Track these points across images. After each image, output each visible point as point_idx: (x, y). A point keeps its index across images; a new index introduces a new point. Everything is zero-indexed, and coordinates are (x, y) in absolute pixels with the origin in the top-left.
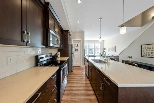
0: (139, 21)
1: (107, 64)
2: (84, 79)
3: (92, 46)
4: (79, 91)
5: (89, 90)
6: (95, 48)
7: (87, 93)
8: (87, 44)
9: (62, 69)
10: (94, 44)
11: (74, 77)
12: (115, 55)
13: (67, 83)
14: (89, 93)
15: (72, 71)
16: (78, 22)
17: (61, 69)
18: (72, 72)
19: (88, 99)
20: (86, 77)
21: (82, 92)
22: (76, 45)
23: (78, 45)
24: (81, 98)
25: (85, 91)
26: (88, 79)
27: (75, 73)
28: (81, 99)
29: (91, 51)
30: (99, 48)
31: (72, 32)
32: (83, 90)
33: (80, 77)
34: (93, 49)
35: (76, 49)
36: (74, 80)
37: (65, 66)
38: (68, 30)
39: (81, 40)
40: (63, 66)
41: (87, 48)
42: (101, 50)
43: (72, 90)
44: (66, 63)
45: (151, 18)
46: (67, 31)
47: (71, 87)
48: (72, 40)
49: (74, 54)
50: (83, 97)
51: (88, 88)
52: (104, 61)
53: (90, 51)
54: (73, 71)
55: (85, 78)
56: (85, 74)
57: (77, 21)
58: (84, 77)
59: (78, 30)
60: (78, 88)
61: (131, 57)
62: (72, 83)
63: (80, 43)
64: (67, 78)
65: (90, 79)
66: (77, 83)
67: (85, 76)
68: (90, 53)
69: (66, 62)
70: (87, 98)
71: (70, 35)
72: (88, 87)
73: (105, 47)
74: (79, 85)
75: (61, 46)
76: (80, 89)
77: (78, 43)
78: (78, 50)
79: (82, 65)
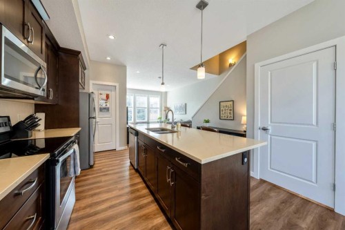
0: (216, 66)
1: (175, 134)
2: (128, 177)
3: (142, 101)
4: (115, 209)
5: (141, 198)
6: (150, 106)
7: (136, 206)
8: (132, 98)
9: (61, 159)
10: (146, 98)
11: (98, 179)
12: (186, 120)
13: (77, 200)
14: (141, 203)
15: (92, 163)
16: (111, 37)
17: (58, 161)
18: (91, 167)
19: (140, 217)
20: (133, 171)
21: (126, 207)
22: (105, 97)
23: (108, 96)
24: (123, 221)
25: (133, 202)
26: (138, 175)
27: (100, 169)
28: (123, 223)
29: (141, 114)
30: (159, 106)
31: (90, 60)
32: (128, 201)
33: (118, 175)
34: (146, 109)
35: (104, 106)
36: (99, 187)
37: (72, 151)
38: (79, 53)
39: (117, 85)
40: (64, 152)
41: (133, 106)
42: (161, 111)
43: (96, 213)
44: (73, 142)
45: (228, 65)
46: (75, 54)
47: (90, 206)
48: (91, 82)
49: (98, 119)
50: (127, 219)
51: (138, 194)
52: (170, 128)
53: (138, 112)
54: (95, 166)
55: (131, 174)
56: (129, 164)
57: (108, 35)
58: (127, 173)
59: (109, 58)
60: (114, 203)
61: (207, 122)
62: (95, 194)
63: (113, 93)
64: (76, 187)
65: (142, 173)
66: (108, 191)
67: (130, 170)
68: (140, 117)
69: (72, 139)
70: (136, 216)
71: (85, 68)
72: (138, 190)
73: (168, 106)
74: (115, 193)
75: (52, 93)
76: (118, 201)
77: (108, 92)
78: (107, 109)
79: (120, 146)
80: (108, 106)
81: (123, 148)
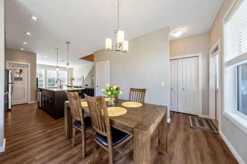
3: (53, 73)
6: (59, 77)
8: (43, 71)
10: (56, 72)
15: (10, 108)
16: (25, 43)
18: (9, 110)
20: (39, 109)
22: (19, 72)
23: (21, 71)
30: (66, 77)
34: (55, 79)
35: (18, 77)
39: (29, 64)
41: (44, 77)
42: (68, 80)
48: (7, 62)
53: (49, 81)
54: (12, 110)
56: (37, 107)
59: (22, 49)
61: (87, 85)
63: (26, 69)
73: (73, 77)
77: (21, 68)
78: (21, 79)
79: (31, 101)
80: (22, 76)
81: (33, 102)
